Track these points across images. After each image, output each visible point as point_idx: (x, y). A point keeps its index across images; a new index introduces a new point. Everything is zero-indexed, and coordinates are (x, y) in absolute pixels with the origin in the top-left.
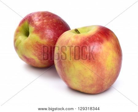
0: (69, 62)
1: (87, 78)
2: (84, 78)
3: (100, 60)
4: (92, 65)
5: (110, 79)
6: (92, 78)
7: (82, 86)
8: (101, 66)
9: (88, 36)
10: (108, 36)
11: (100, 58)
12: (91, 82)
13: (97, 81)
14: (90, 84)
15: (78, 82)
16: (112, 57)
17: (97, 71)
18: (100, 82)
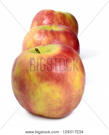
0: (35, 85)
1: (55, 100)
2: (52, 101)
3: (69, 80)
4: (61, 87)
5: (77, 101)
6: (61, 101)
7: (49, 110)
8: (70, 87)
9: (53, 55)
10: (73, 54)
11: (68, 78)
12: (59, 105)
13: (65, 104)
14: (57, 107)
15: (44, 105)
16: (80, 77)
17: (66, 93)
18: (67, 104)
